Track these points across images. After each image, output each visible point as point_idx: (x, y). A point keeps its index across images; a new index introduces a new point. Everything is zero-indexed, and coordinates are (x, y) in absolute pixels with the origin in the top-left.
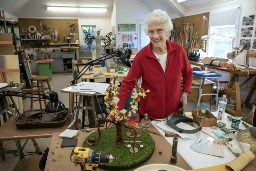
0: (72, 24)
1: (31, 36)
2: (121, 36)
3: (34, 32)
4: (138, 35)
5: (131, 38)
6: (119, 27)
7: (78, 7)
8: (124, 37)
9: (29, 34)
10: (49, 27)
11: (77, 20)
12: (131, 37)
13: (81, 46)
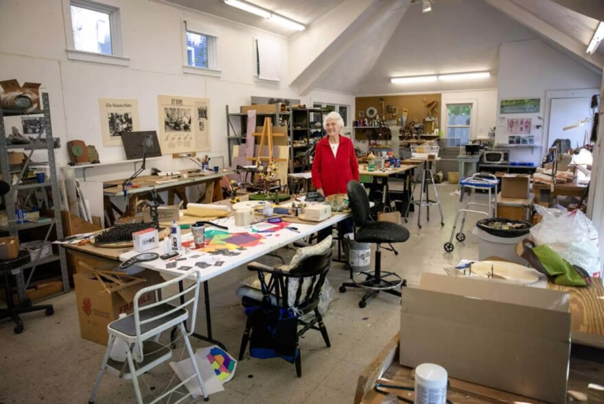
0: (431, 102)
1: (368, 122)
2: (505, 123)
3: (372, 116)
4: (544, 121)
5: (526, 127)
6: (502, 107)
7: (438, 75)
8: (511, 124)
9: (366, 120)
10: (395, 109)
11: (440, 95)
12: (527, 124)
13: (443, 139)
